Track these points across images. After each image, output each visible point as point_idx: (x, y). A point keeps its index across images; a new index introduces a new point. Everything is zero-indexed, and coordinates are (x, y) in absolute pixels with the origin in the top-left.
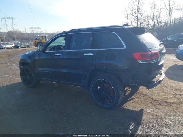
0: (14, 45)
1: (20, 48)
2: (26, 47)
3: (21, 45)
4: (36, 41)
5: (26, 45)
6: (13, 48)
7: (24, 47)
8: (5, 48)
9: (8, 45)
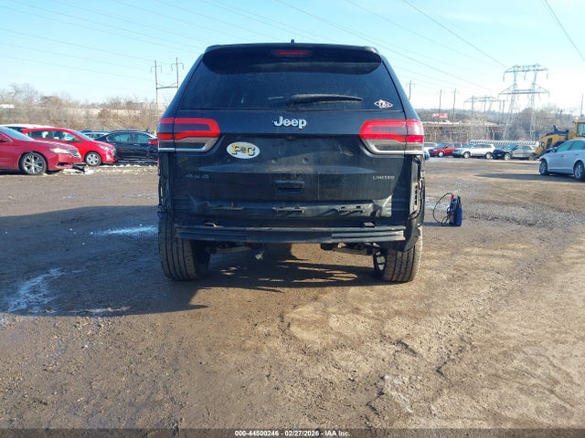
0: (492, 150)
1: (506, 157)
2: (527, 159)
3: (514, 149)
4: (550, 140)
5: (529, 151)
6: (488, 156)
7: (521, 156)
8: (466, 156)
9: (476, 146)
